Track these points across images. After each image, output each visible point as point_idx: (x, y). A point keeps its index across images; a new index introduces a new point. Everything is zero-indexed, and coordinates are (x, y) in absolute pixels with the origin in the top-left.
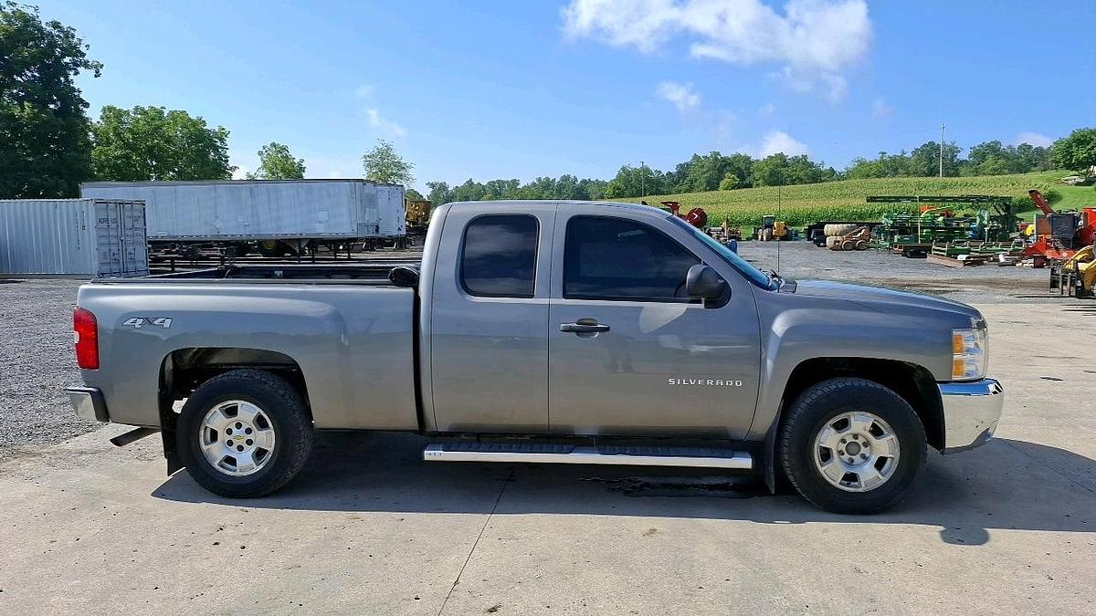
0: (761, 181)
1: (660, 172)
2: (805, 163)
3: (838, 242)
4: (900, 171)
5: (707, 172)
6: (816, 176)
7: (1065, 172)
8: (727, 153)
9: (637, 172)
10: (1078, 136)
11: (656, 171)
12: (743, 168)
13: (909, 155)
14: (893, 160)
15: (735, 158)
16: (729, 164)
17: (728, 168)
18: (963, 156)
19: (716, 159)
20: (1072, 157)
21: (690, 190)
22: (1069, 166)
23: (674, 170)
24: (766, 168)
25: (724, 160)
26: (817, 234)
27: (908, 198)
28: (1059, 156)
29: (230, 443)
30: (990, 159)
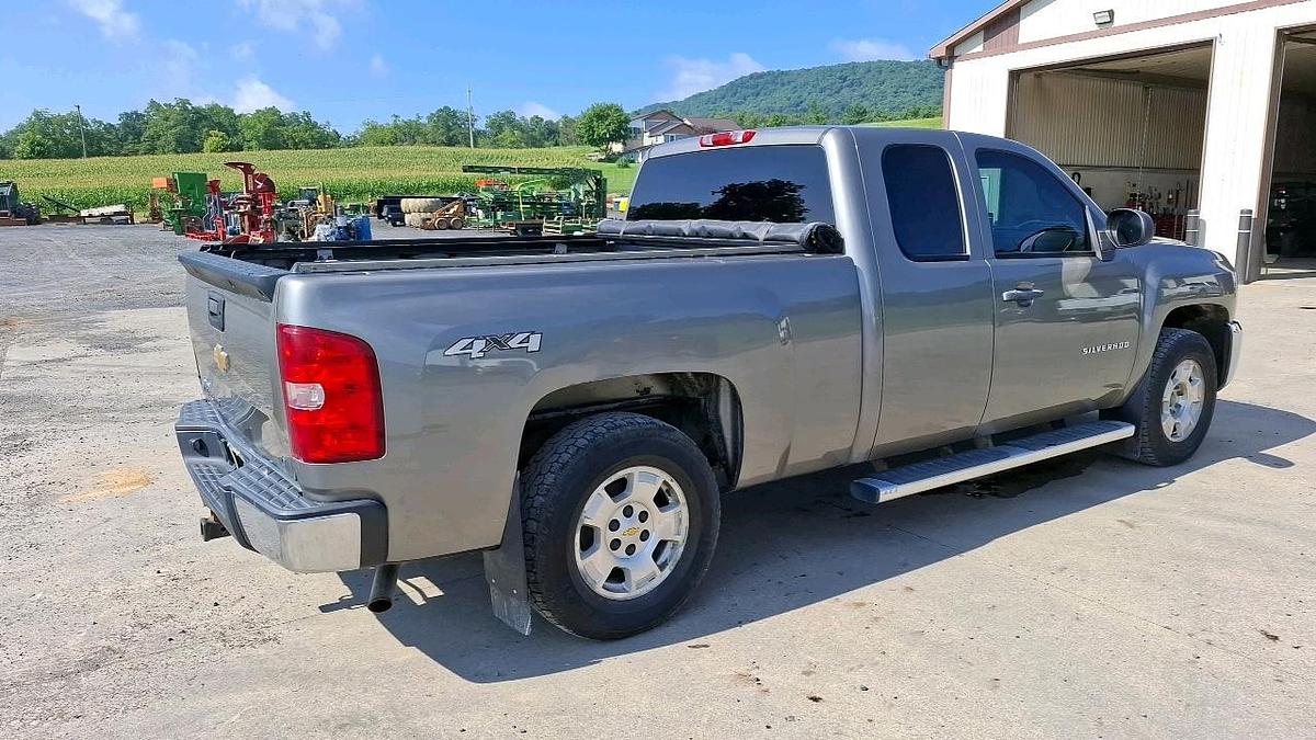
0: (254, 143)
1: (101, 123)
2: (308, 122)
3: (429, 219)
4: (418, 138)
5: (175, 126)
6: (324, 140)
7: (588, 147)
8: (201, 102)
9: (62, 121)
10: (598, 111)
11: (95, 121)
12: (226, 124)
13: (424, 121)
14: (409, 124)
15: (211, 109)
16: (205, 118)
17: (204, 123)
18: (481, 125)
19: (186, 109)
20: (594, 132)
21: (152, 151)
22: (593, 142)
23: (116, 122)
24: (259, 126)
25: (197, 111)
26: (391, 210)
27: (506, 169)
28: (583, 131)
29: (615, 544)
30: (507, 130)
